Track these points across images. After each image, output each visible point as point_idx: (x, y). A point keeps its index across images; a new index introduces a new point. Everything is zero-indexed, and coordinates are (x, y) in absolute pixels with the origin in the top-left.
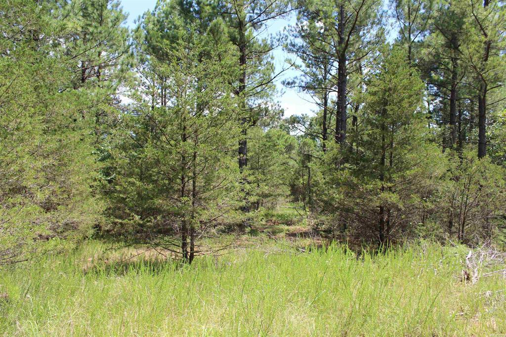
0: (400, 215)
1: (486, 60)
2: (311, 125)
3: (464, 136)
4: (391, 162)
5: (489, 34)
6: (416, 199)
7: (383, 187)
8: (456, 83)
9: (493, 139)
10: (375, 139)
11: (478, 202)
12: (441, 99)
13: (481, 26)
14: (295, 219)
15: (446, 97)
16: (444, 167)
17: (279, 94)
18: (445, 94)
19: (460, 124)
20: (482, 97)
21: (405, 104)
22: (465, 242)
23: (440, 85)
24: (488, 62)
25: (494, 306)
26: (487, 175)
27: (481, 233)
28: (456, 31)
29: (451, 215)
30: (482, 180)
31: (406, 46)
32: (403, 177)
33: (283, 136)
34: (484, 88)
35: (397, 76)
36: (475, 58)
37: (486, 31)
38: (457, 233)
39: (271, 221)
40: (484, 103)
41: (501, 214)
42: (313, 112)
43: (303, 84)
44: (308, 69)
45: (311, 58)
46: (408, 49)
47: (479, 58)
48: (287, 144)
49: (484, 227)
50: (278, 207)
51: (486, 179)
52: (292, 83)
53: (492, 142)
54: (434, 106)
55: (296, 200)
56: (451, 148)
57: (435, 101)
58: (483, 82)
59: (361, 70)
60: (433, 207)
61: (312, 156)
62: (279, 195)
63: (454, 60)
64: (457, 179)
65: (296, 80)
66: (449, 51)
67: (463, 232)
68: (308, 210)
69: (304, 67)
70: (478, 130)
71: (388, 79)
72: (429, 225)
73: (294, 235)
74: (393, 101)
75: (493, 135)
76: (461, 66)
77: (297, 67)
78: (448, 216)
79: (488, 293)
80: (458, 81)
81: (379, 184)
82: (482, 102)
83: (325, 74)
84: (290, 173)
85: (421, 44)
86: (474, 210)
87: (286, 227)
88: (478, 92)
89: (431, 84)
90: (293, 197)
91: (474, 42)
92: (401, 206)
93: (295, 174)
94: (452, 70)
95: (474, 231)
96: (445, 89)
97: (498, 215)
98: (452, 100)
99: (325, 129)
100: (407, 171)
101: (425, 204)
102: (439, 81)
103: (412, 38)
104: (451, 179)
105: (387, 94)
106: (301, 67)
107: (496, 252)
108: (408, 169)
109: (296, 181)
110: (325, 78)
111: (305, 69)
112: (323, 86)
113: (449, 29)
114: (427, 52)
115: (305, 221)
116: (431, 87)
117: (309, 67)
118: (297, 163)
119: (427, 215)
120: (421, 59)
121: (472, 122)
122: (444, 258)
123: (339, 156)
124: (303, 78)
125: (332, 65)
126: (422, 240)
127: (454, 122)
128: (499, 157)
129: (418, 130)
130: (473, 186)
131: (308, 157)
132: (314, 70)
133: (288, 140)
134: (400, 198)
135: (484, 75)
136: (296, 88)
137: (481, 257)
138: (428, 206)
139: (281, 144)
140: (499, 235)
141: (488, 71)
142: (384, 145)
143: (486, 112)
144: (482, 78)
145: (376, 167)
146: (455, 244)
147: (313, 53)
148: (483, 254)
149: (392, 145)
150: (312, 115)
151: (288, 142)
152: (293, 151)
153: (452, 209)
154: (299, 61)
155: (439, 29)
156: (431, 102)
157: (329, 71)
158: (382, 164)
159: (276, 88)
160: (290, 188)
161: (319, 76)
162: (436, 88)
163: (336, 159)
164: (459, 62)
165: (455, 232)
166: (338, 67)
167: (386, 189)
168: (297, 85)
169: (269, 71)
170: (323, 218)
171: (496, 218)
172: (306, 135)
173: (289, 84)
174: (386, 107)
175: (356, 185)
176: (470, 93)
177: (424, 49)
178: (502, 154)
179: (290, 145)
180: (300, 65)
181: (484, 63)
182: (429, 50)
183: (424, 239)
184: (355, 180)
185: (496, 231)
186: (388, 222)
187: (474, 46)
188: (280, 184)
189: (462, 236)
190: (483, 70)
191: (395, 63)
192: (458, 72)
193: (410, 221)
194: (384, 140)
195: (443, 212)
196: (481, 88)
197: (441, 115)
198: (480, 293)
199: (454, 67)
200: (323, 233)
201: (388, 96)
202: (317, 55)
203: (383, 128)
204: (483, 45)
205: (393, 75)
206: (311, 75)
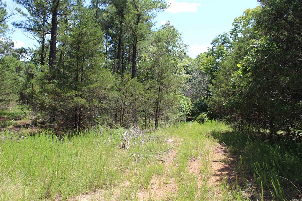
0: (87, 112)
1: (137, 24)
2: (34, 55)
3: (125, 67)
4: (82, 79)
5: (139, 10)
6: (96, 102)
7: (76, 95)
8: (122, 36)
9: (139, 69)
10: (73, 65)
11: (131, 103)
12: (113, 45)
13: (135, 5)
14: (22, 116)
15: (116, 43)
16: (113, 83)
17: (11, 32)
18: (115, 41)
19: (123, 59)
20: (135, 45)
21: (91, 44)
22: (124, 125)
23: (113, 36)
24: (138, 26)
25: (137, 161)
26: (136, 88)
27: (132, 121)
28: (123, 6)
29: (116, 111)
30: (133, 91)
31: (95, 10)
32: (89, 88)
33: (14, 61)
34: (135, 40)
35: (87, 27)
36: (132, 23)
37: (138, 9)
38: (119, 121)
39: (4, 117)
40: (136, 49)
41: (142, 109)
42: (35, 46)
43: (28, 27)
44: (32, 18)
45: (34, 9)
46: (96, 12)
47: (134, 23)
48: (17, 67)
49: (133, 117)
50: (10, 108)
51: (135, 90)
52: (20, 25)
53: (139, 70)
54: (109, 48)
55: (24, 103)
56: (117, 72)
57: (110, 46)
58: (135, 36)
59: (67, 22)
60: (106, 106)
61: (34, 75)
62: (9, 100)
63: (121, 22)
64: (120, 90)
65: (22, 23)
66: (119, 17)
67: (122, 120)
68: (31, 110)
69: (29, 16)
70: (132, 63)
71: (81, 28)
72: (104, 117)
73: (19, 126)
74: (84, 42)
75: (140, 67)
76: (125, 27)
77: (24, 15)
78: (115, 112)
79: (134, 154)
80: (123, 35)
81: (74, 92)
82: (135, 48)
83: (44, 22)
84: (19, 85)
85: (103, 11)
86: (128, 107)
87: (14, 122)
88: (133, 42)
89: (108, 35)
90: (22, 101)
91: (131, 13)
92: (87, 106)
93: (23, 86)
94: (120, 29)
95: (128, 119)
96: (116, 39)
97: (141, 110)
98: (119, 46)
99: (43, 58)
100: (91, 85)
101: (101, 105)
102: (112, 34)
103: (98, 6)
104: (116, 90)
105: (81, 37)
106: (27, 15)
107: (139, 130)
108: (92, 84)
109: (24, 91)
110: (43, 24)
111: (30, 17)
112: (42, 30)
113: (119, 4)
114: (106, 16)
115: (28, 117)
116: (108, 37)
117: (33, 16)
118: (24, 79)
119: (103, 111)
120: (103, 19)
121: (129, 59)
122: (112, 136)
123: (49, 75)
124: (28, 22)
125: (48, 17)
126: (100, 126)
127: (120, 58)
128: (142, 79)
129: (98, 60)
130: (128, 94)
131: (31, 76)
132: (36, 18)
133: (18, 64)
134: (87, 102)
135: (136, 32)
136: (22, 29)
137: (132, 134)
138: (103, 106)
139: (13, 66)
140: (140, 121)
141: (138, 31)
142: (77, 69)
143: (136, 54)
144: (135, 34)
145: (72, 82)
146: (118, 127)
147: (35, 6)
148: (132, 132)
149: (83, 69)
150: (35, 49)
151: (18, 65)
152: (21, 72)
153: (116, 108)
154: (26, 11)
155: (114, 3)
156: (108, 46)
157: (47, 20)
158: (76, 80)
159: (8, 27)
160: (19, 96)
161: (39, 23)
162: (111, 38)
163: (47, 76)
164: (123, 24)
165: (118, 121)
166: (52, 18)
167: (78, 96)
168: (23, 26)
169: (2, 14)
170: (39, 115)
171: (140, 112)
172: (31, 61)
173: (18, 25)
174: (80, 45)
175: (59, 93)
176: (128, 42)
177: (105, 14)
178: (143, 77)
179: (19, 67)
180: (26, 14)
181: (136, 26)
182: (107, 14)
183: (101, 126)
184: (58, 90)
185: (139, 119)
186: (80, 116)
187: (131, 15)
188: (11, 93)
189: (122, 122)
190: (135, 30)
191: (87, 19)
192: (123, 30)
193: (93, 115)
194: (78, 66)
195: (112, 109)
196: (134, 40)
197: (113, 54)
198: (130, 155)
199: (121, 27)
200: (39, 124)
201: (81, 38)
202: (38, 8)
203: (78, 58)
204: (136, 16)
205: (85, 25)
206: (34, 22)
